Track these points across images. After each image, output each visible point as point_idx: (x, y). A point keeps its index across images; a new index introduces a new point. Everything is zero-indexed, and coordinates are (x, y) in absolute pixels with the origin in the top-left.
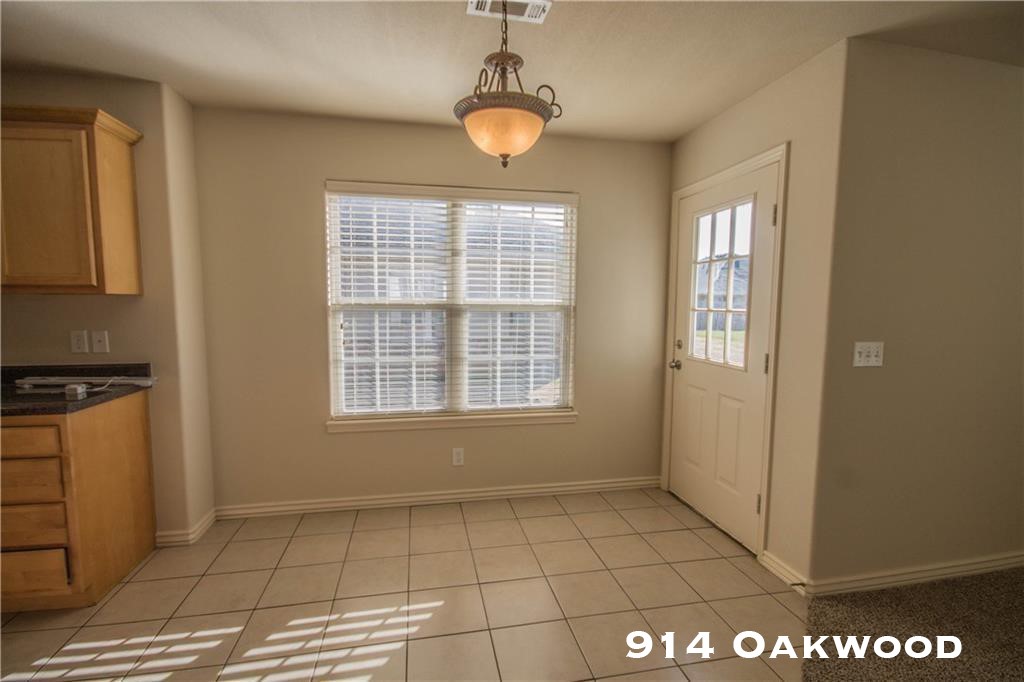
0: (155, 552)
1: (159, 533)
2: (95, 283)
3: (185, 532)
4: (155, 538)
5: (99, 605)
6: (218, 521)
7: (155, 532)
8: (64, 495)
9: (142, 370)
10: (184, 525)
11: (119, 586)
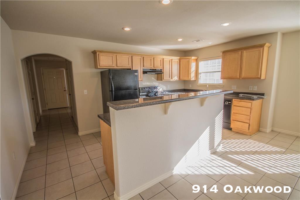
0: (259, 132)
1: (260, 128)
2: (259, 77)
3: (266, 130)
4: (259, 129)
5: (252, 136)
6: (272, 131)
7: (259, 128)
8: (250, 115)
9: (263, 94)
10: (266, 129)
11: (254, 135)
